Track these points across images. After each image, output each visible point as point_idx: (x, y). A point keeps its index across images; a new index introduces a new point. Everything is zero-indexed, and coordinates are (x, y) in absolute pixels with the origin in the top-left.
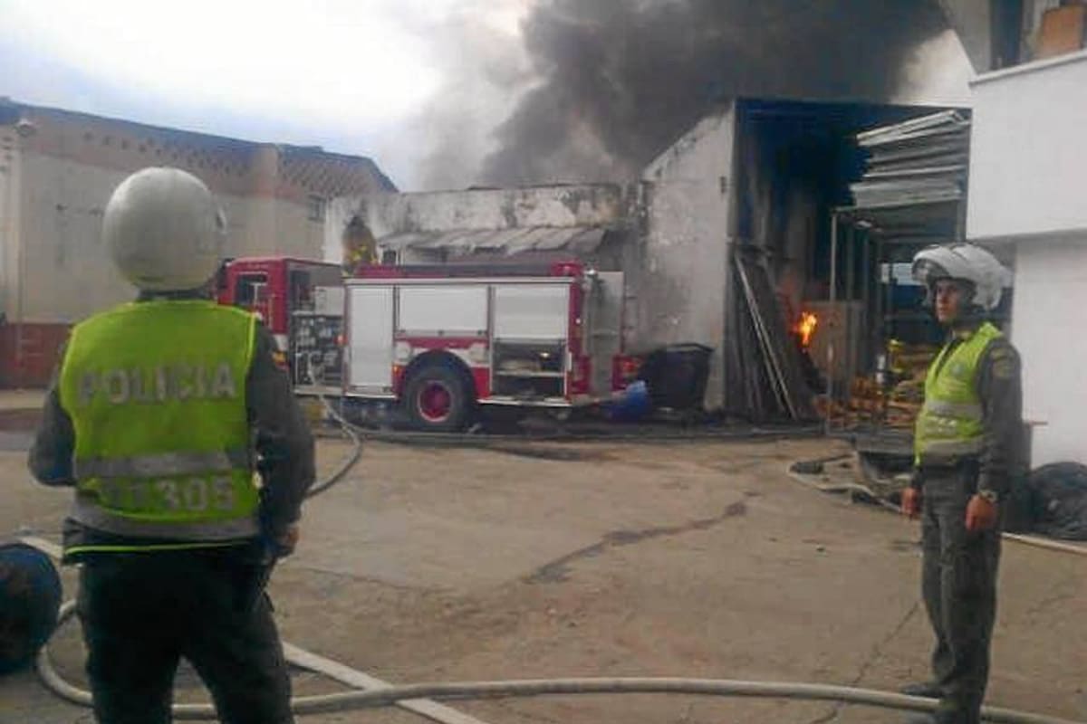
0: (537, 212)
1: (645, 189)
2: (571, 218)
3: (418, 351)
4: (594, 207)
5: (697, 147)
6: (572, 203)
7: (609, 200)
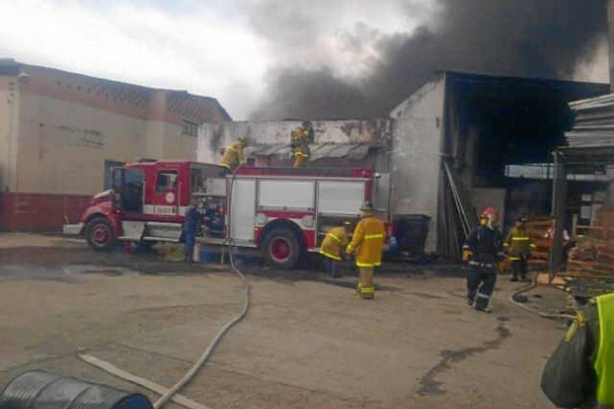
0: (326, 134)
1: (391, 124)
2: (346, 139)
3: (271, 219)
4: (360, 133)
5: (423, 100)
6: (347, 130)
7: (369, 129)
